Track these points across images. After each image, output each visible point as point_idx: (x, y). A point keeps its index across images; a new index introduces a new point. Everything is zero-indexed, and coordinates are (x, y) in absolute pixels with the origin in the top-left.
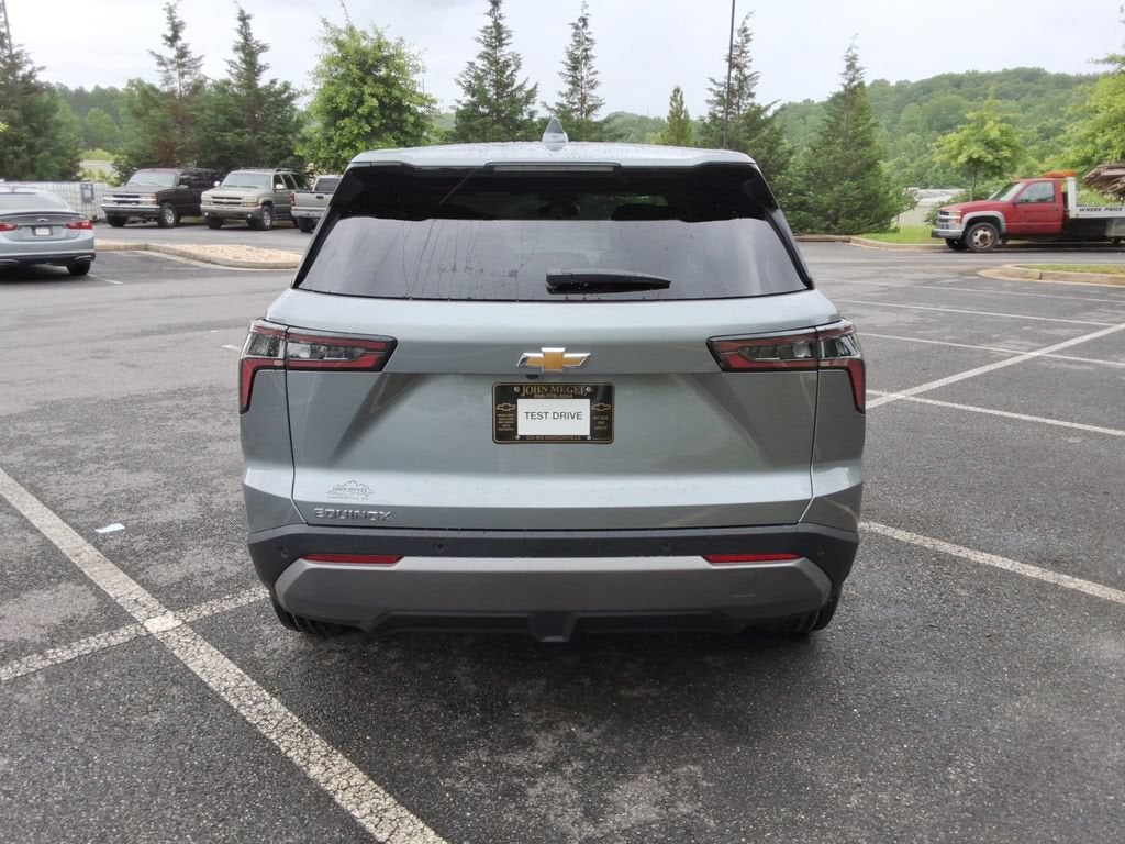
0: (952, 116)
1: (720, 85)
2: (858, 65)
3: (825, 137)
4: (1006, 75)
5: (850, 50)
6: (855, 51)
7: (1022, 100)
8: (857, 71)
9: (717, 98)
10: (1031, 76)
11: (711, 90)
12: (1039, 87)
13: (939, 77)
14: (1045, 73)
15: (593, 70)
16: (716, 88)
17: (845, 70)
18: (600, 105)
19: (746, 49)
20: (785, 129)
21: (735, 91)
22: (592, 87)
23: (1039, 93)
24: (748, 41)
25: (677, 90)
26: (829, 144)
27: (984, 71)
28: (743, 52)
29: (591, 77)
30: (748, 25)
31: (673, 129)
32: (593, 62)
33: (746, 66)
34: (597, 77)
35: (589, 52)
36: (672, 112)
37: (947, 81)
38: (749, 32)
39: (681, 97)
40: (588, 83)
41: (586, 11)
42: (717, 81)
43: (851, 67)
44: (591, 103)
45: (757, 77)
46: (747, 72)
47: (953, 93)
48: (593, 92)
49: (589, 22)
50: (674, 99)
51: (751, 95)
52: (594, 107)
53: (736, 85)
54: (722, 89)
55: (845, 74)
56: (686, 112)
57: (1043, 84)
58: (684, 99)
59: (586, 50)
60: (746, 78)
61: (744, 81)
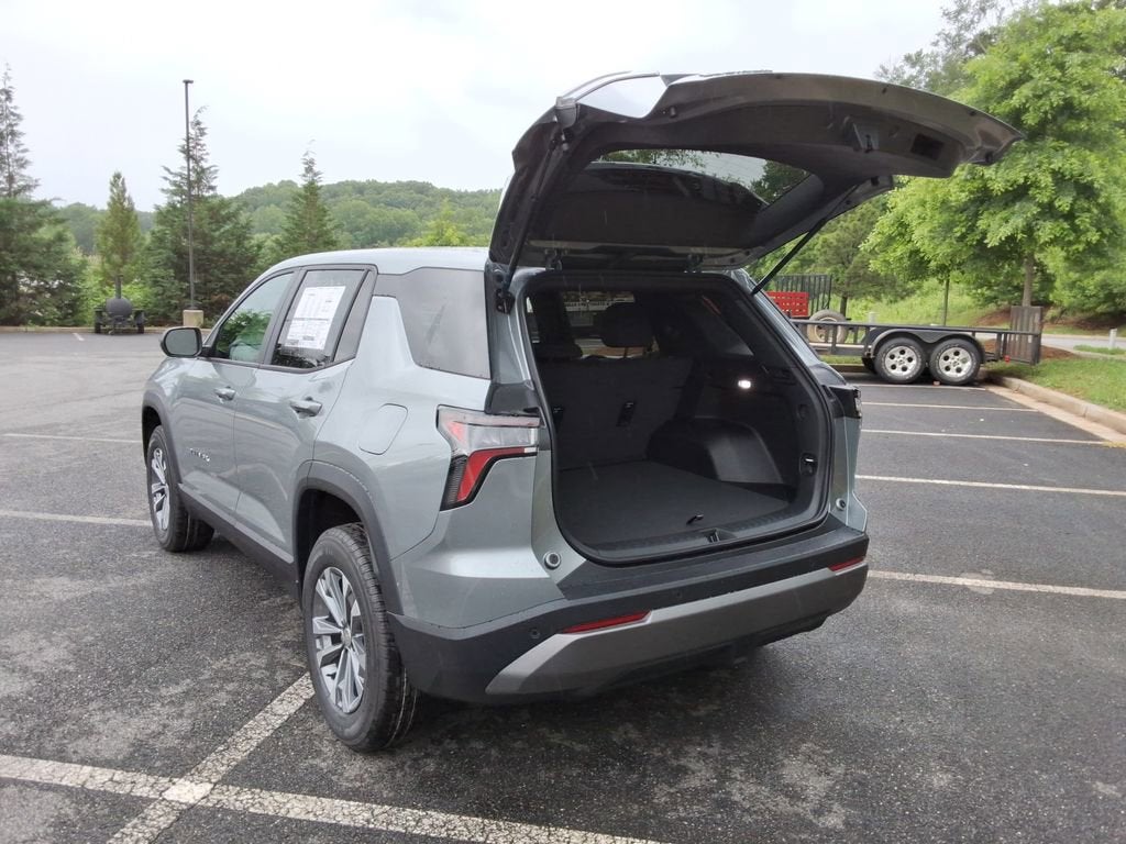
0: (360, 220)
1: (176, 175)
2: (316, 169)
3: (292, 234)
4: (400, 186)
5: (306, 154)
6: (311, 156)
7: (418, 209)
8: (316, 174)
9: (174, 188)
10: (423, 189)
11: (166, 178)
12: (430, 199)
13: (343, 183)
14: (433, 187)
15: (21, 148)
16: (170, 177)
17: (304, 172)
18: (36, 186)
19: (202, 142)
20: (252, 224)
21: (194, 181)
22: (22, 166)
23: (430, 204)
24: (203, 134)
25: (118, 176)
26: (296, 240)
27: (383, 181)
28: (198, 144)
29: (20, 155)
30: (200, 119)
31: (116, 217)
32: (22, 139)
33: (202, 159)
34: (27, 156)
35: (15, 128)
36: (112, 198)
37: (350, 188)
38: (202, 126)
39: (123, 183)
40: (17, 161)
41: (8, 84)
42: (172, 170)
43: (309, 170)
44: (22, 183)
45: (216, 171)
46: (204, 164)
47: (357, 199)
48: (24, 172)
49: (14, 95)
50: (114, 184)
51: (212, 188)
52: (27, 188)
53: (193, 177)
54: (178, 179)
55: (304, 176)
56: (129, 199)
57: (433, 196)
58: (127, 186)
59: (11, 125)
60: (203, 170)
61: (201, 173)
